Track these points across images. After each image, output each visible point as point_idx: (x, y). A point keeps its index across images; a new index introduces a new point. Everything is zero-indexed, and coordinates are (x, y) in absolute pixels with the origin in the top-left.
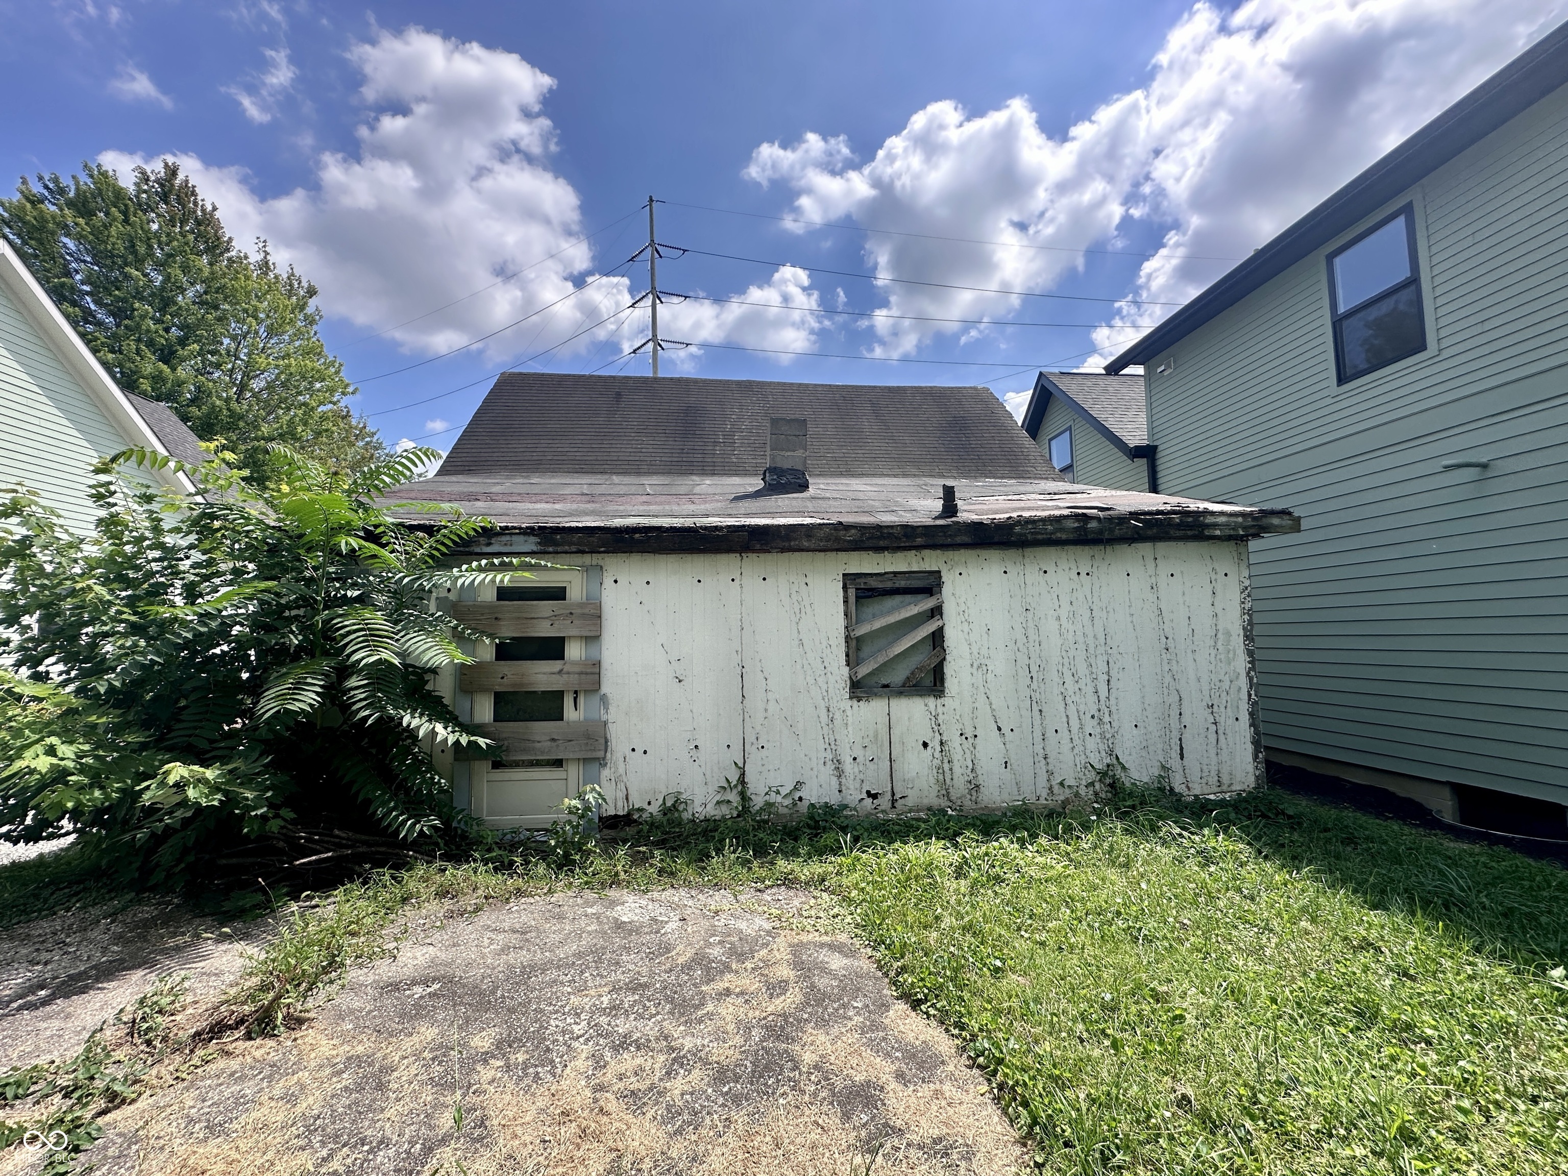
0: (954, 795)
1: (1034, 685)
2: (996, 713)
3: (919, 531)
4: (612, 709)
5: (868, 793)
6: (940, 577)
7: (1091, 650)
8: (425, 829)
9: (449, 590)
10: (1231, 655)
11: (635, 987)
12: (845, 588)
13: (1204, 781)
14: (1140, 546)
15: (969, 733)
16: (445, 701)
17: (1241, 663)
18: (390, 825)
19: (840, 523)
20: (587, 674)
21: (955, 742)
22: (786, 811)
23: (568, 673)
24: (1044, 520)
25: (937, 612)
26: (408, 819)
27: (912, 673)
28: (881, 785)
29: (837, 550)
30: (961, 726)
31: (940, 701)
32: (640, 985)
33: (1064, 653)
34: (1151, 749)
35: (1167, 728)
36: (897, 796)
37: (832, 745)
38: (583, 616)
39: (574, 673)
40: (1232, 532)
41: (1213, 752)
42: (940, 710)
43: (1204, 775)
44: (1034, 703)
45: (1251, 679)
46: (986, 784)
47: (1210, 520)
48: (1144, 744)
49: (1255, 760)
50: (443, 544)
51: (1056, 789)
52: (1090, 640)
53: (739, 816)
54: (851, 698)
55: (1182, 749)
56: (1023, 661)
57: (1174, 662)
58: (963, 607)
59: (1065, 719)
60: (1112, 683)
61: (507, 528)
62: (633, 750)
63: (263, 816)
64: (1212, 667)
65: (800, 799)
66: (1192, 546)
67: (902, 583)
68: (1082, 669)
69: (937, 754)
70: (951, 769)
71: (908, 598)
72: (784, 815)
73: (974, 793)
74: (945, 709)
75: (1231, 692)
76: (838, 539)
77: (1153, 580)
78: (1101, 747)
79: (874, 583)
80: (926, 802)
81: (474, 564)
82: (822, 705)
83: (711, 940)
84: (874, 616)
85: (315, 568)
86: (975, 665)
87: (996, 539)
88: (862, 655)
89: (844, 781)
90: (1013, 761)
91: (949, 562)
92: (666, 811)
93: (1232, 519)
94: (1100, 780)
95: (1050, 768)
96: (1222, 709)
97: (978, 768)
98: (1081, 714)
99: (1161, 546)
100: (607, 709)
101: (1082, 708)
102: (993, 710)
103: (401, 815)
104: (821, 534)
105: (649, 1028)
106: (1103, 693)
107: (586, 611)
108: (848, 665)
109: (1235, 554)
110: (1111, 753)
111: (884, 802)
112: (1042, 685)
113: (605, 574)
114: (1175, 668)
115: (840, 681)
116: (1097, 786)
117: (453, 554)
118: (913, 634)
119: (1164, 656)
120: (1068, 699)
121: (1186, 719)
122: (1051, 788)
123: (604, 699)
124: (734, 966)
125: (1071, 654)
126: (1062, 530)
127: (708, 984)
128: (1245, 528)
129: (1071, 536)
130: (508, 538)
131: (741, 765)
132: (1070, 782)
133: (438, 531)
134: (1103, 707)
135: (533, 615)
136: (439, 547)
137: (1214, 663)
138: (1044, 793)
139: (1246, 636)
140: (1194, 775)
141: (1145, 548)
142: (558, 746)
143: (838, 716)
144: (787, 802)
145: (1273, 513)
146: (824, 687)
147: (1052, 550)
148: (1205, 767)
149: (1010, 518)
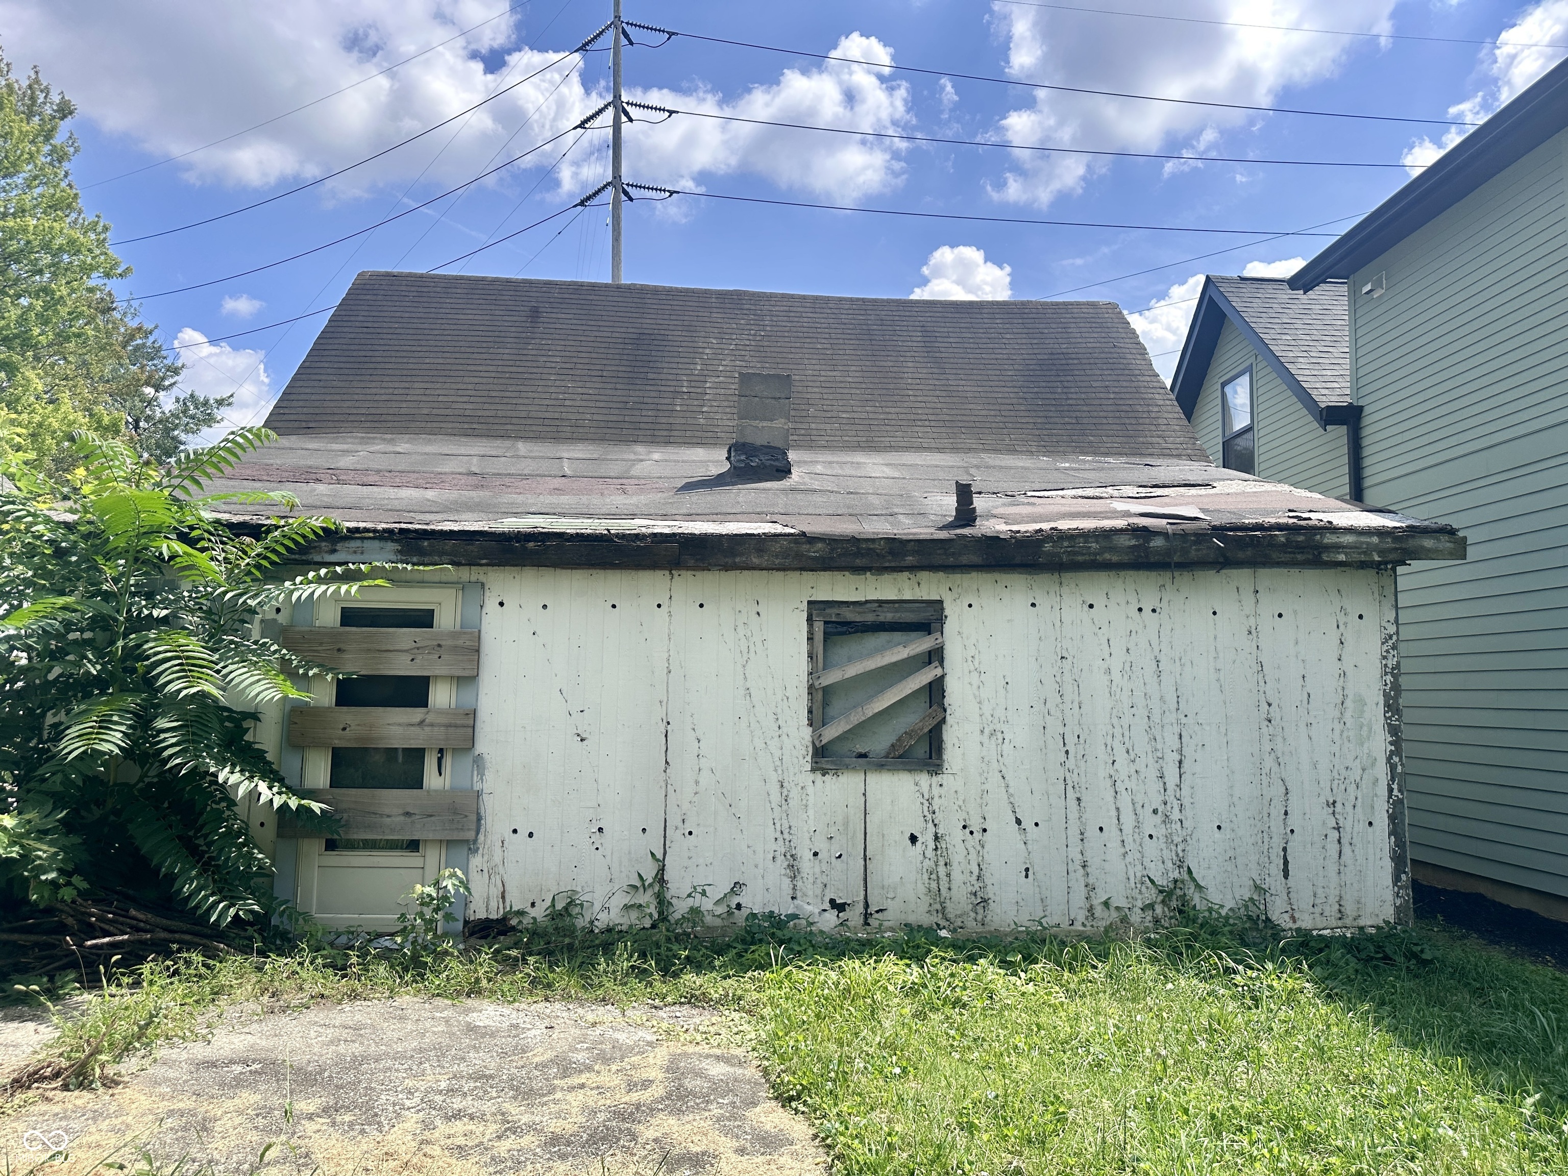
0: (952, 910)
1: (1071, 763)
2: (1017, 801)
3: (910, 546)
4: (489, 775)
5: (832, 902)
6: (943, 609)
7: (1156, 717)
8: (241, 913)
9: (278, 610)
10: (1365, 732)
11: (478, 1076)
12: (810, 620)
13: (1317, 910)
14: (1234, 572)
15: (976, 827)
16: (269, 757)
17: (1380, 743)
18: (198, 906)
19: (803, 534)
20: (456, 726)
21: (955, 837)
22: (718, 922)
23: (432, 725)
24: (1086, 535)
25: (936, 656)
26: (219, 902)
27: (899, 740)
28: (851, 893)
29: (802, 569)
30: (965, 815)
31: (935, 780)
32: (485, 1076)
33: (1115, 721)
34: (1240, 861)
35: (1265, 832)
36: (872, 909)
37: (785, 834)
38: (455, 649)
39: (440, 725)
40: (1363, 558)
41: (1332, 868)
42: (936, 791)
43: (1318, 901)
44: (1069, 788)
45: (1393, 767)
46: (997, 899)
47: (1330, 539)
48: (1231, 853)
49: (1395, 884)
50: (274, 551)
51: (1099, 911)
52: (1155, 704)
53: (654, 926)
54: (813, 770)
55: (1286, 862)
56: (1054, 728)
57: (1279, 740)
58: (972, 651)
59: (1114, 813)
60: (1185, 765)
61: (357, 530)
62: (515, 831)
63: (53, 882)
64: (1335, 748)
65: (739, 906)
66: (1311, 574)
67: (888, 616)
68: (1141, 744)
69: (930, 853)
70: (948, 875)
71: (897, 636)
72: (714, 928)
73: (980, 910)
74: (942, 791)
75: (1363, 785)
76: (799, 556)
77: (1252, 622)
78: (1166, 853)
79: (849, 615)
80: (912, 919)
81: (311, 574)
82: (774, 778)
83: (579, 1046)
84: (850, 660)
85: (116, 581)
86: (987, 731)
87: (1018, 560)
88: (832, 711)
89: (799, 884)
90: (1036, 868)
91: (955, 590)
92: (555, 915)
93: (1363, 539)
94: (1163, 902)
95: (1091, 880)
96: (1349, 808)
97: (986, 875)
98: (1138, 806)
99: (1263, 572)
100: (482, 774)
101: (1139, 799)
102: (1010, 796)
103: (212, 895)
104: (777, 548)
105: (488, 1107)
106: (1172, 778)
107: (460, 642)
108: (811, 725)
109: (1375, 588)
110: (1180, 863)
111: (854, 916)
112: (1082, 763)
113: (487, 593)
114: (1279, 747)
115: (798, 746)
116: (1159, 909)
117: (286, 562)
118: (900, 686)
119: (1265, 730)
120: (1120, 787)
121: (1294, 821)
122: (1091, 909)
123: (478, 761)
124: (596, 1068)
125: (1125, 722)
126: (1113, 549)
127: (561, 1079)
128: (1381, 552)
129: (1126, 558)
130: (358, 543)
131: (659, 856)
132: (1119, 901)
133: (268, 532)
134: (1171, 799)
135: (384, 648)
136: (269, 555)
137: (1338, 743)
138: (1081, 916)
139: (1388, 706)
140: (1303, 901)
141: (1242, 577)
142: (413, 822)
143: (794, 794)
144: (721, 910)
145: (1425, 531)
146: (778, 753)
147: (1103, 575)
148: (1320, 892)
149: (1041, 530)
